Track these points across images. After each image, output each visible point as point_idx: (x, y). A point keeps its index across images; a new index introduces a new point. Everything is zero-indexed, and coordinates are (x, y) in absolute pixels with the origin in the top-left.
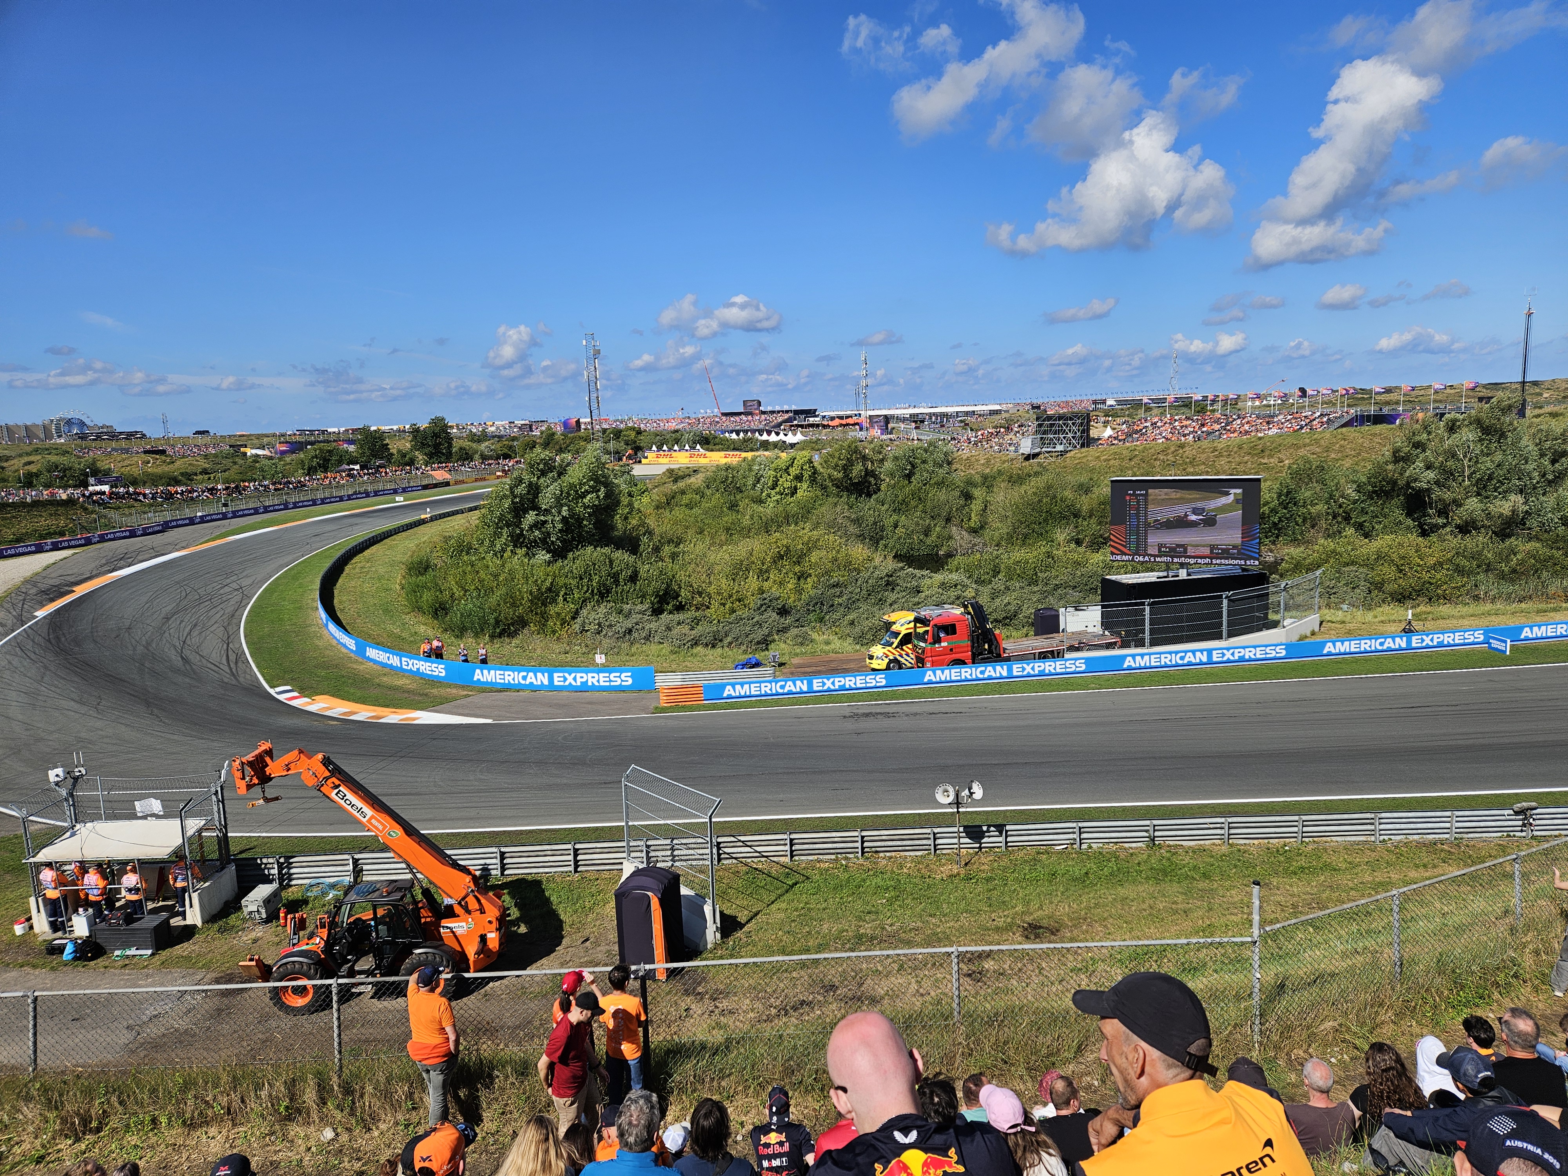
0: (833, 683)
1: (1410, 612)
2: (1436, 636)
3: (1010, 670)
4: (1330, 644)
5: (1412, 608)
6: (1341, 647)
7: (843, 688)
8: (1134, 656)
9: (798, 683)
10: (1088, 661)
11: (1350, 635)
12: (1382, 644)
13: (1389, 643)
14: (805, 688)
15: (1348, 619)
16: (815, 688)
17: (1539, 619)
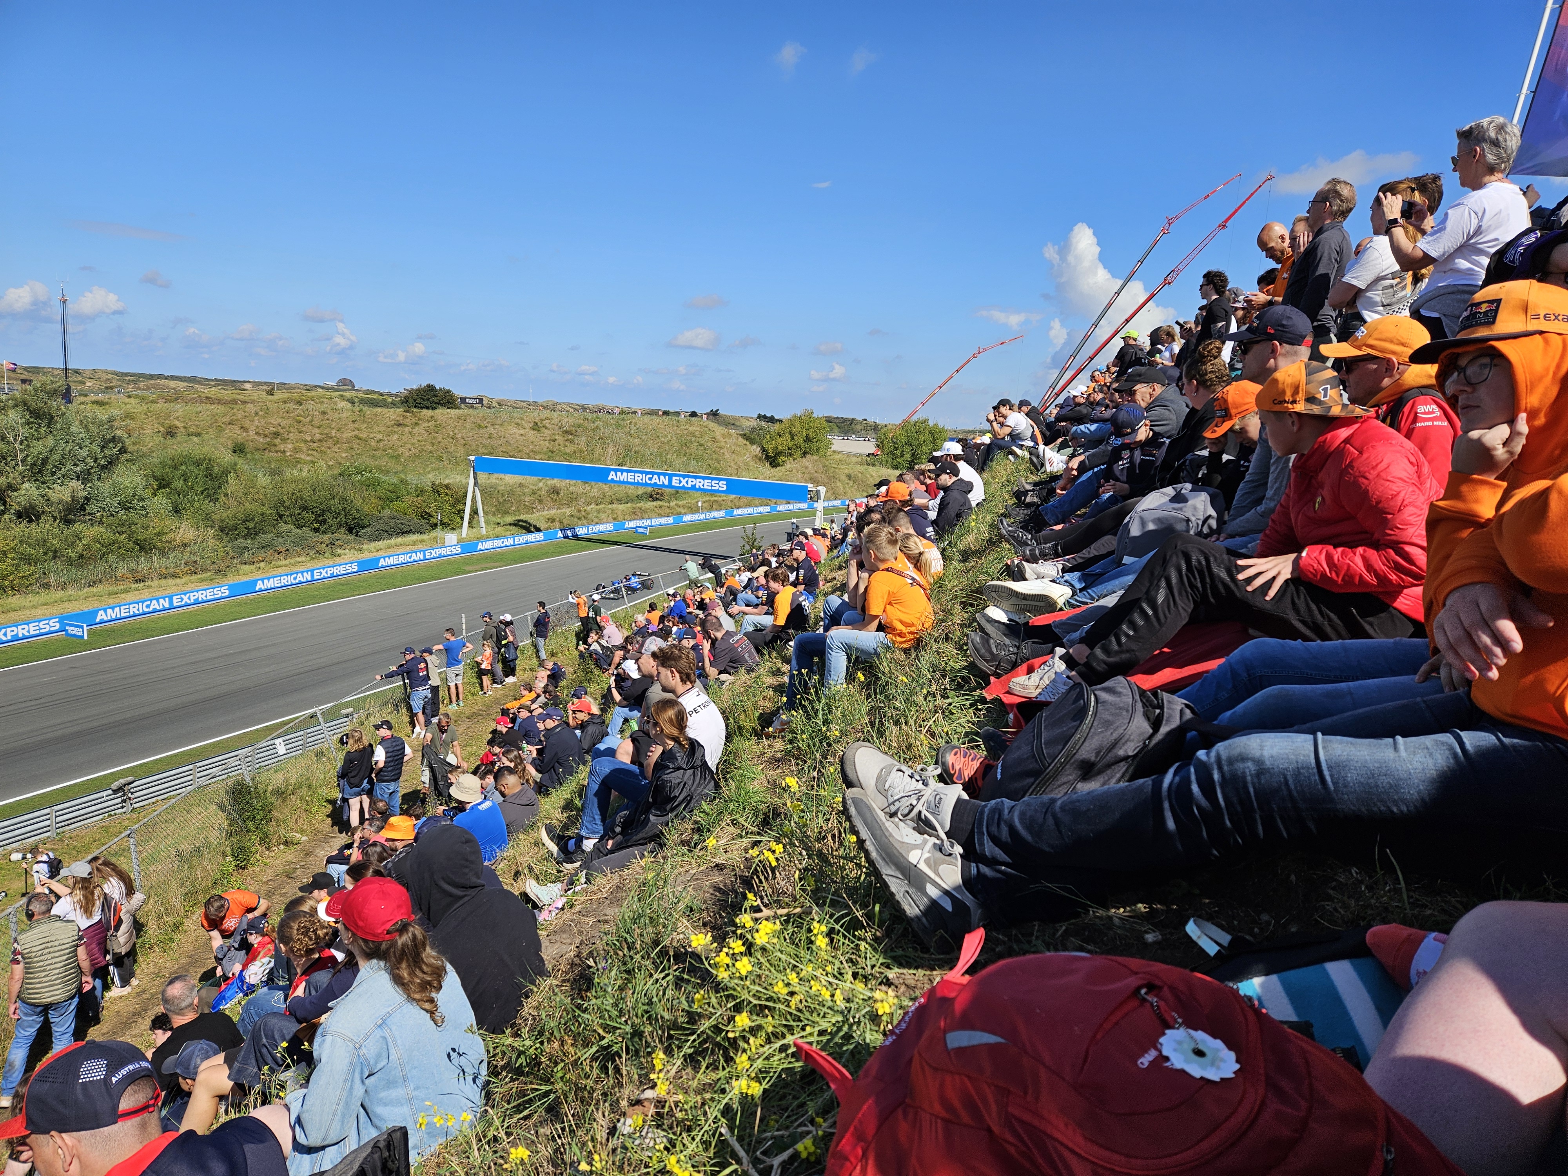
2: (9, 630)
17: (111, 601)
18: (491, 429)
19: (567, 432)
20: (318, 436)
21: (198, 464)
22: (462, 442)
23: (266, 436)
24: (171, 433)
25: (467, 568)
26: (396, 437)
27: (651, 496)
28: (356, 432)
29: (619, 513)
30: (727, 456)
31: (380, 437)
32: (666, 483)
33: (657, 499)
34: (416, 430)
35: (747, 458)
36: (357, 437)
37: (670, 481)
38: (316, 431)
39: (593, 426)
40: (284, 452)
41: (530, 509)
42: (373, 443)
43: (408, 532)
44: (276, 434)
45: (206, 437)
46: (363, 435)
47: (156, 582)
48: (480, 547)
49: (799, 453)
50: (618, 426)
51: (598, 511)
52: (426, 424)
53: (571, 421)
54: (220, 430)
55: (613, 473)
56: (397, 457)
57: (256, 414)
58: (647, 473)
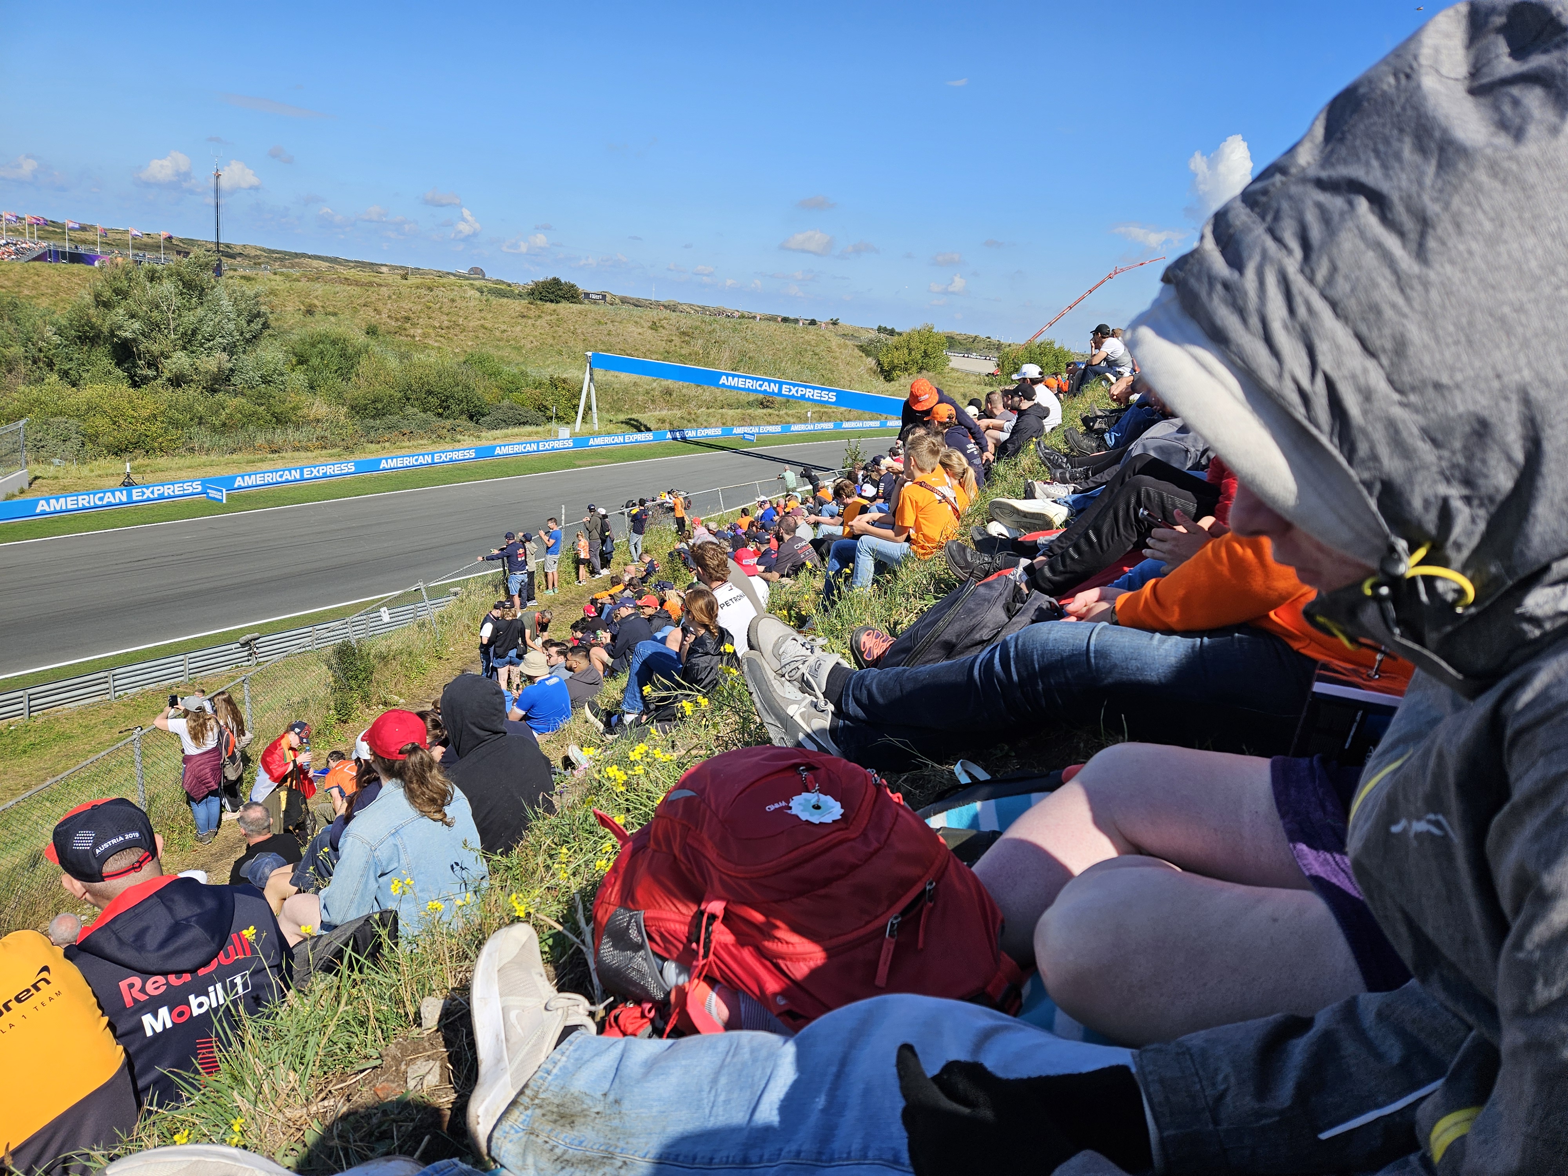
1: (128, 464)
2: (156, 488)
4: (42, 502)
5: (130, 461)
6: (55, 505)
11: (66, 491)
12: (101, 499)
13: (109, 498)
15: (61, 474)
17: (249, 469)
18: (610, 326)
19: (684, 333)
20: (446, 323)
21: (334, 343)
22: (582, 337)
23: (397, 320)
24: (310, 312)
25: (578, 463)
26: (519, 328)
27: (762, 403)
28: (482, 322)
29: (729, 418)
30: (841, 366)
31: (504, 327)
32: (776, 391)
33: (767, 407)
34: (538, 323)
35: (862, 370)
36: (482, 326)
37: (780, 389)
38: (445, 317)
39: (710, 328)
40: (414, 336)
41: (643, 409)
42: (498, 334)
43: (524, 423)
44: (407, 319)
45: (342, 317)
46: (488, 325)
47: (289, 454)
48: (591, 442)
49: (914, 369)
50: (735, 330)
51: (708, 415)
52: (549, 318)
53: (689, 322)
54: (355, 311)
55: (724, 377)
56: (519, 349)
57: (390, 297)
58: (758, 379)
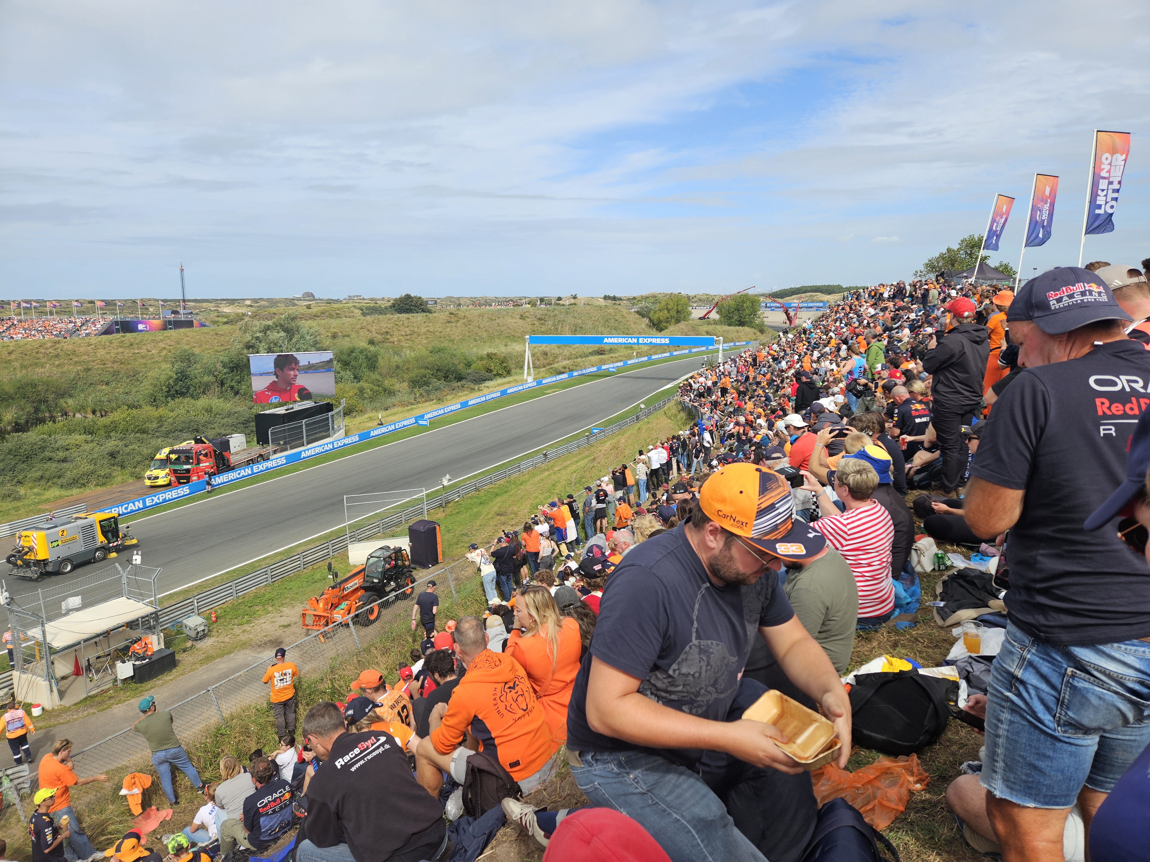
0: (158, 499)
3: (252, 470)
7: (165, 501)
8: (305, 451)
9: (136, 503)
10: (287, 457)
14: (141, 506)
16: (148, 504)
24: (334, 336)
37: (638, 340)
49: (673, 321)
58: (624, 338)
